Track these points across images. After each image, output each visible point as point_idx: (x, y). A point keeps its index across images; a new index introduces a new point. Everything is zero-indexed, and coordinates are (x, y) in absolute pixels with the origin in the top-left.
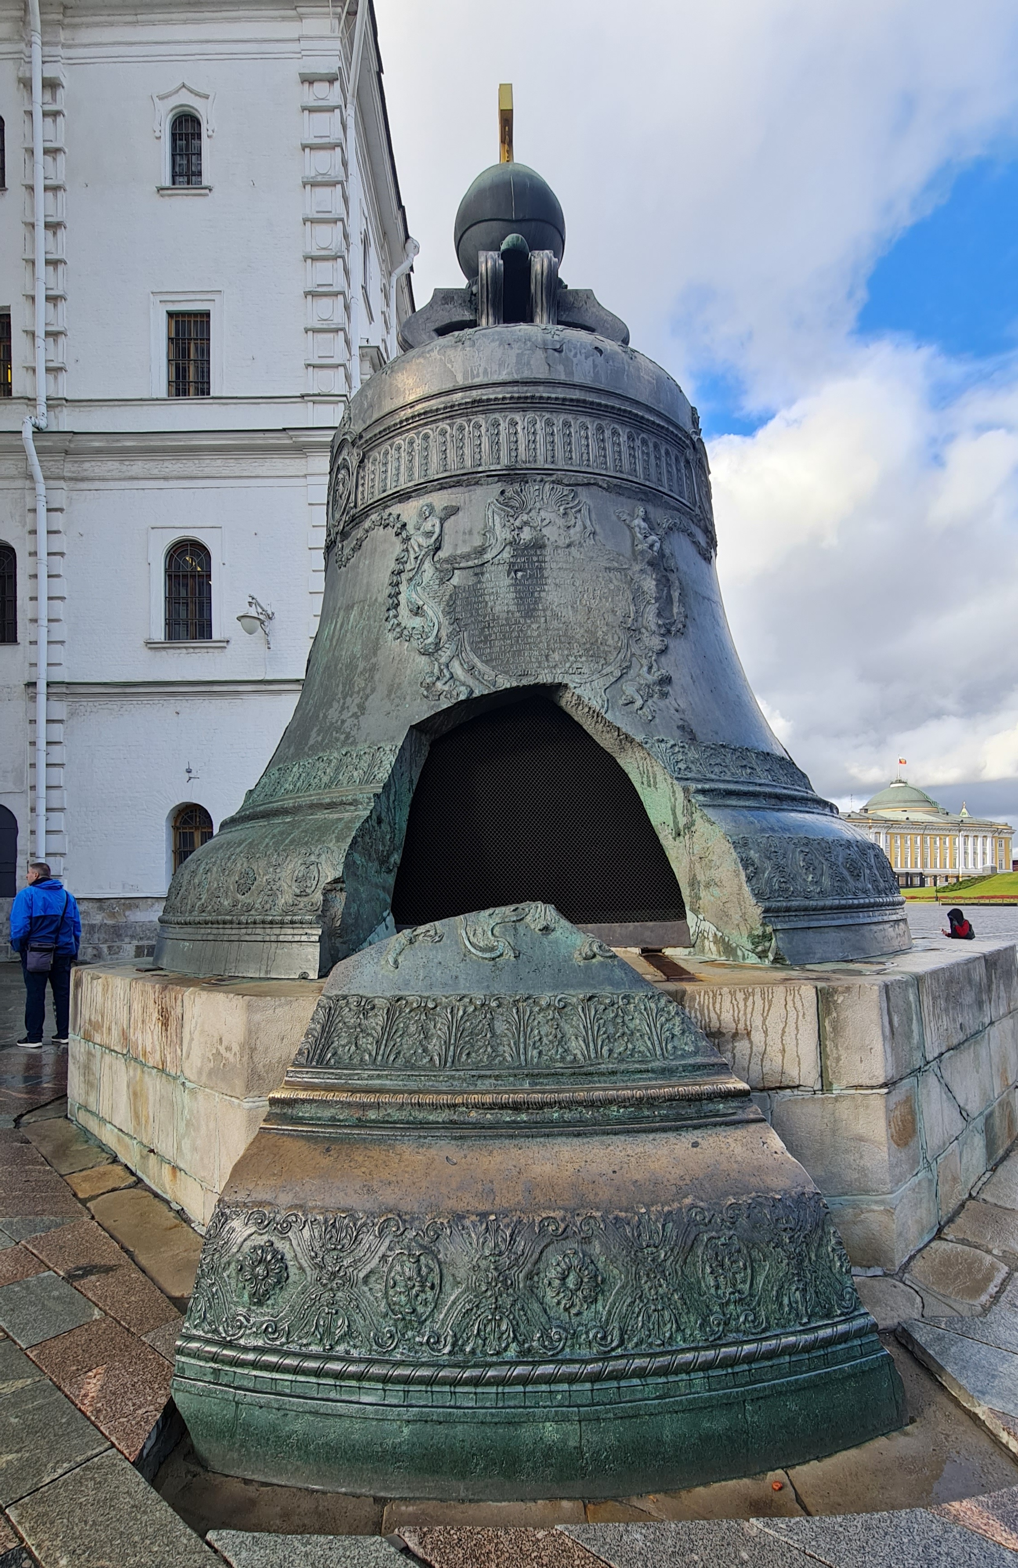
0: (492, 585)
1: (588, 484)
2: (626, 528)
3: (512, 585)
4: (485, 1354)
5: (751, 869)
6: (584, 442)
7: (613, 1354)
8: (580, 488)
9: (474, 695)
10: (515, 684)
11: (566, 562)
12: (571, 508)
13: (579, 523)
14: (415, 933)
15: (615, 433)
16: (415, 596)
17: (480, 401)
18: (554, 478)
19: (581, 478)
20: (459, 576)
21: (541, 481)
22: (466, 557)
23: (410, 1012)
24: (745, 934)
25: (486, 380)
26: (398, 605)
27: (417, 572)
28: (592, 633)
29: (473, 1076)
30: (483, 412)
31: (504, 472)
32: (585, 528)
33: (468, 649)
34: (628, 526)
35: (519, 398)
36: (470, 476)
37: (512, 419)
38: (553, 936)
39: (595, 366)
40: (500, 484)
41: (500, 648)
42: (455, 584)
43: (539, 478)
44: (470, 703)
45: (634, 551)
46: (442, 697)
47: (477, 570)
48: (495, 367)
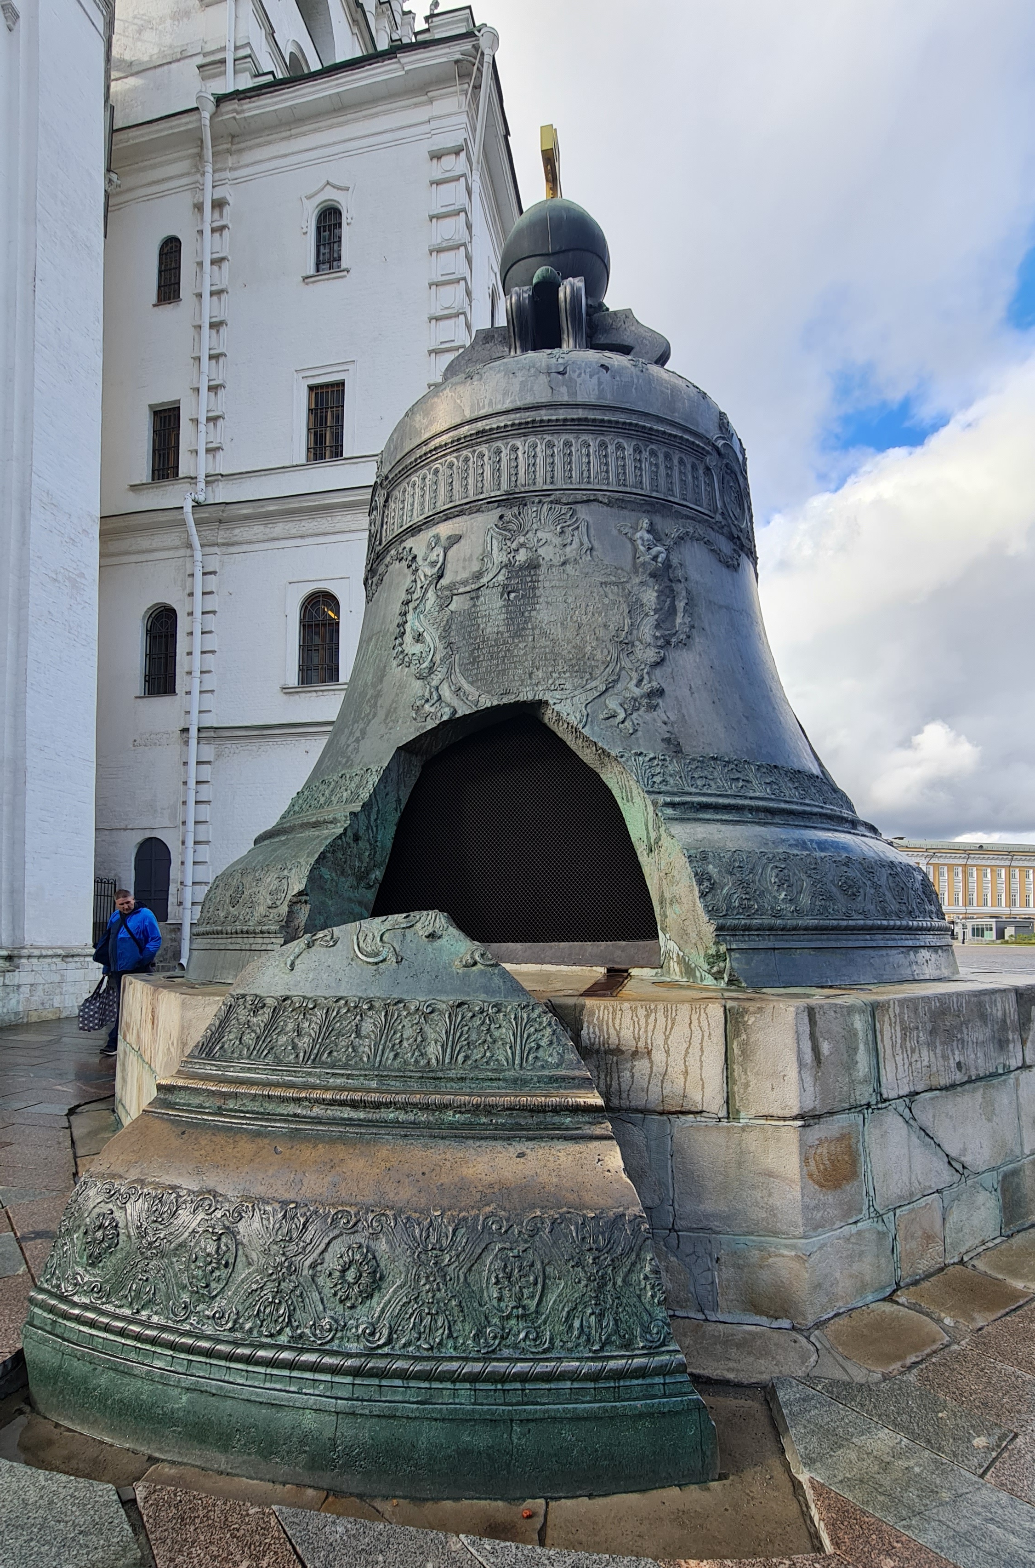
0: (486, 607)
1: (588, 501)
2: (628, 541)
3: (504, 606)
4: (260, 1334)
5: (706, 884)
6: (585, 460)
7: (380, 1351)
8: (579, 506)
9: (457, 716)
10: (495, 703)
11: (560, 580)
12: (569, 526)
13: (576, 540)
14: (314, 938)
15: (619, 447)
16: (417, 624)
17: (484, 431)
18: (552, 498)
19: (579, 496)
20: (457, 602)
21: (540, 502)
22: (464, 583)
23: (292, 1011)
24: (702, 954)
25: (490, 411)
26: (404, 633)
27: (421, 601)
28: (580, 648)
29: (328, 1073)
30: (486, 442)
31: (504, 497)
32: (582, 544)
33: (458, 670)
34: (630, 539)
35: (520, 424)
36: (472, 505)
37: (513, 445)
38: (439, 942)
39: (600, 383)
40: (499, 509)
41: (487, 669)
42: (453, 609)
43: (537, 500)
44: (453, 724)
45: (634, 563)
46: (428, 718)
47: (473, 594)
48: (499, 397)
